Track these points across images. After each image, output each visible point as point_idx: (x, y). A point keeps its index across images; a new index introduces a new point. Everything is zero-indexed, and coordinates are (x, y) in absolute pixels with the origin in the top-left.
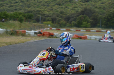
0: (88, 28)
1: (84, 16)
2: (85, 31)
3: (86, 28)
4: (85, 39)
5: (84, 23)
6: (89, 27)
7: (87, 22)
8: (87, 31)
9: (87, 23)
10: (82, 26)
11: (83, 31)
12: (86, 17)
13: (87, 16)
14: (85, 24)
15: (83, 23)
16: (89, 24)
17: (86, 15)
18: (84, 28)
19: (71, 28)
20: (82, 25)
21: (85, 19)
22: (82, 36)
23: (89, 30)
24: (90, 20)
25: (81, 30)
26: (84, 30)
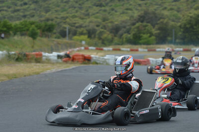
0: (151, 46)
1: (145, 24)
2: (146, 50)
3: (149, 46)
4: (146, 65)
5: (145, 36)
6: (153, 44)
7: (149, 35)
8: (149, 51)
9: (150, 36)
10: (140, 42)
11: (143, 51)
12: (146, 26)
13: (149, 24)
14: (146, 38)
15: (141, 37)
16: (153, 37)
17: (148, 22)
18: (145, 46)
20: (140, 40)
21: (145, 29)
22: (141, 60)
23: (153, 49)
24: (155, 31)
25: (140, 49)
26: (144, 48)
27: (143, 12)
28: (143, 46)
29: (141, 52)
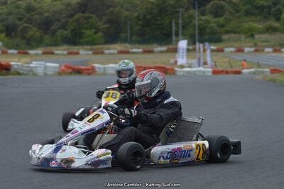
0: (98, 47)
1: (87, 15)
2: (91, 52)
3: (94, 47)
4: (90, 74)
5: (88, 32)
6: (100, 44)
7: (93, 31)
8: (94, 53)
9: (96, 33)
10: (82, 41)
11: (87, 54)
12: (90, 18)
13: (94, 16)
14: (90, 36)
15: (83, 33)
16: (100, 34)
17: (91, 13)
18: (89, 47)
19: (57, 48)
20: (82, 38)
21: (88, 23)
22: (83, 67)
23: (100, 51)
24: (102, 25)
25: (82, 52)
26: (87, 50)
28: (86, 47)
29: (83, 55)
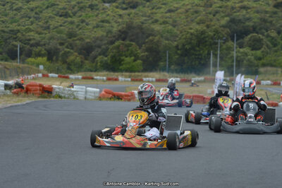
0: (137, 74)
1: (127, 42)
2: (130, 79)
3: (133, 74)
4: (129, 100)
5: (128, 59)
6: (139, 72)
7: (133, 58)
8: (133, 80)
9: (135, 60)
10: (121, 67)
11: (125, 81)
12: (131, 45)
13: (134, 43)
14: (129, 63)
15: (123, 60)
16: (139, 62)
17: (131, 40)
18: (127, 74)
19: (96, 73)
20: (122, 65)
21: (128, 50)
22: (123, 93)
23: (139, 78)
24: (141, 53)
25: (120, 78)
26: (126, 77)
27: (125, 26)
28: (124, 73)
29: (122, 81)
